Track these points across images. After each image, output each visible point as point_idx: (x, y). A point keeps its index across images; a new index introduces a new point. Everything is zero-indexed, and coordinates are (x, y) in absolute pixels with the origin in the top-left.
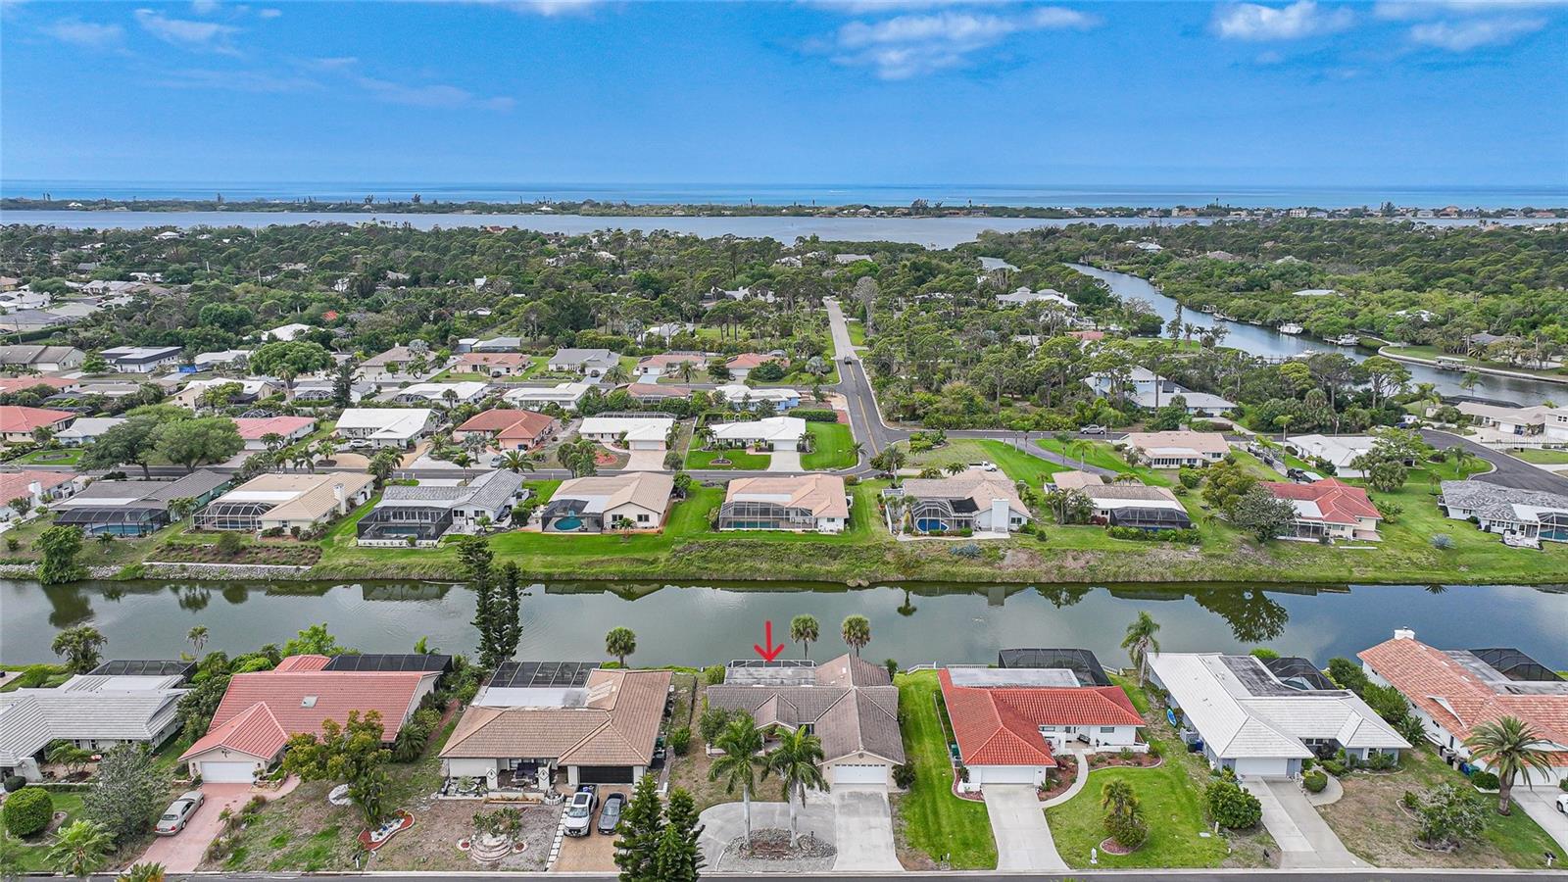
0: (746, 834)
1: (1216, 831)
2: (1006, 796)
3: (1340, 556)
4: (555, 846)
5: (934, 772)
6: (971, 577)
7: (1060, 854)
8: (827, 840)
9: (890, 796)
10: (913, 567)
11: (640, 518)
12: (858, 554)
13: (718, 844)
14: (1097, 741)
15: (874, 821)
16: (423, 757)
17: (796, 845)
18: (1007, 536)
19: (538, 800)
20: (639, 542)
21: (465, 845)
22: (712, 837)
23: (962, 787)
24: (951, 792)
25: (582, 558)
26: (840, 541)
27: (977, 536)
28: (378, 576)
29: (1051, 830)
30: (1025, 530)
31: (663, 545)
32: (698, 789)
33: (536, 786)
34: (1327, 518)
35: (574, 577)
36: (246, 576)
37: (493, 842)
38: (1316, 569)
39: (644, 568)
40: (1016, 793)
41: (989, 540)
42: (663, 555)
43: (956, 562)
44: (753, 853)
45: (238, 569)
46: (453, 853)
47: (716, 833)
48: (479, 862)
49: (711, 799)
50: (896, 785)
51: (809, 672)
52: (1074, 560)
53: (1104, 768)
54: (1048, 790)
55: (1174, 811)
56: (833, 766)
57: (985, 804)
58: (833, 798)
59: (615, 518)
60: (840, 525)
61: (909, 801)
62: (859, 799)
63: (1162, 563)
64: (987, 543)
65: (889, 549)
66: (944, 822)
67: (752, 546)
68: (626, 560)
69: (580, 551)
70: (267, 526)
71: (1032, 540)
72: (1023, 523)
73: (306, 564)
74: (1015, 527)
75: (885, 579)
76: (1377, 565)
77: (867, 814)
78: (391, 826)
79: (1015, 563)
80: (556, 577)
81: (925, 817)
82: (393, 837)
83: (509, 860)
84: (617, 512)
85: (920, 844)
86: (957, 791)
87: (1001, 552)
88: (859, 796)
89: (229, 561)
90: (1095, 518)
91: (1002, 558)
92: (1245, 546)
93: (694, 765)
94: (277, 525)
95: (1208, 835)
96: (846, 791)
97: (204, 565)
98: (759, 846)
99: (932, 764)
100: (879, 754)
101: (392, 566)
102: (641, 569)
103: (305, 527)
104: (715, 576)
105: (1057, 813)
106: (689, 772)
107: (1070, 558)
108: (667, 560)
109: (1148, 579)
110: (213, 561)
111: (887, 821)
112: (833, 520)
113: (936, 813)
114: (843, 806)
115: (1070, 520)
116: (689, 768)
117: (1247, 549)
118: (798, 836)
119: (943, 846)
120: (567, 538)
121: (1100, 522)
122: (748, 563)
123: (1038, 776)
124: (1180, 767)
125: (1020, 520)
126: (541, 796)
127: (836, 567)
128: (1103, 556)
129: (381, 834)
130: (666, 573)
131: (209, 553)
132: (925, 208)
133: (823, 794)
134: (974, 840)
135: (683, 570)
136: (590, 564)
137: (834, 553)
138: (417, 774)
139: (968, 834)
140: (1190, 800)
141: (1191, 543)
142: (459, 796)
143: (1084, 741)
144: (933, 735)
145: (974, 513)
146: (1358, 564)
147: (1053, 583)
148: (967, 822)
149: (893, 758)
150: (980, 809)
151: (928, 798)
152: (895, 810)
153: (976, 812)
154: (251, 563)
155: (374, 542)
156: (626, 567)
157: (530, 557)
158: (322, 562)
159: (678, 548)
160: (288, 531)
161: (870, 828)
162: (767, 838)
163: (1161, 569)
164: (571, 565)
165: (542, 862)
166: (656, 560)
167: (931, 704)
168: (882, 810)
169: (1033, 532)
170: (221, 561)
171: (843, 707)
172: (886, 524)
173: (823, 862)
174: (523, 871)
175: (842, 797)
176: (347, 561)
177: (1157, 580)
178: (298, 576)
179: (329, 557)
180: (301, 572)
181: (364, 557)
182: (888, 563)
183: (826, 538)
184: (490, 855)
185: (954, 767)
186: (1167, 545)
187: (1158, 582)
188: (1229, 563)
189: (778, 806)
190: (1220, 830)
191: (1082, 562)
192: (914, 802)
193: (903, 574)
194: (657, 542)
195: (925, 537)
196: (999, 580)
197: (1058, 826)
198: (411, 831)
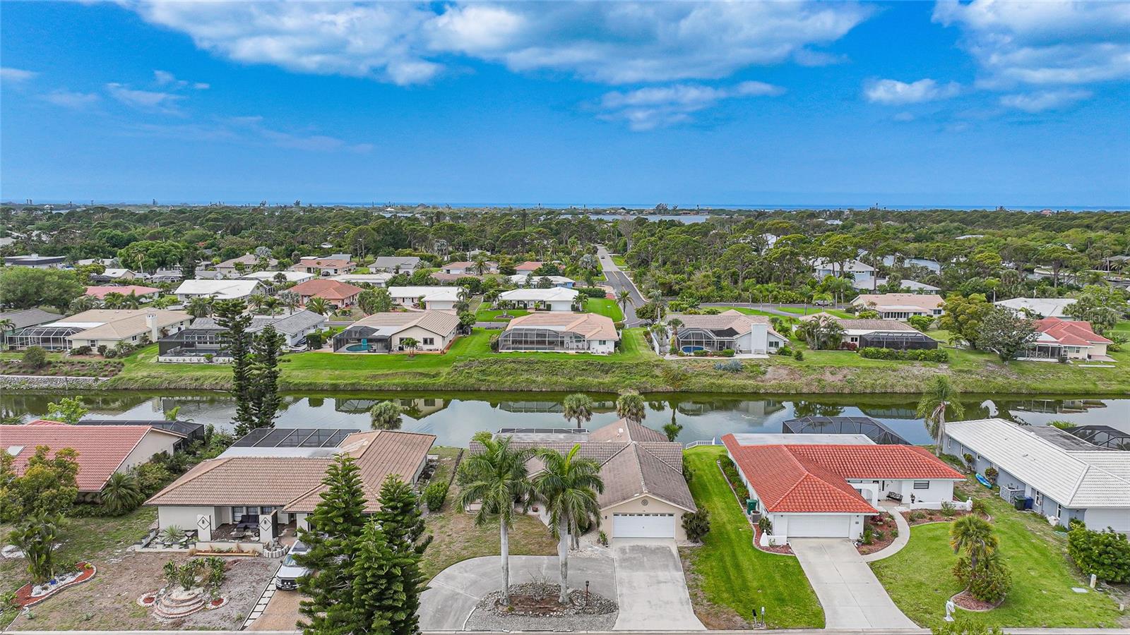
0: (503, 588)
1: (1092, 585)
2: (820, 549)
3: (1081, 372)
4: (263, 601)
5: (729, 527)
6: (736, 388)
7: (902, 610)
8: (606, 595)
9: (680, 550)
10: (681, 379)
11: (425, 341)
12: (629, 370)
13: (469, 599)
14: (912, 496)
15: (662, 575)
16: (136, 512)
17: (567, 600)
18: (767, 357)
19: (254, 552)
20: (423, 360)
21: (150, 599)
22: (461, 592)
23: (765, 540)
24: (752, 546)
25: (367, 372)
26: (611, 360)
27: (738, 357)
28: (172, 386)
29: (884, 584)
30: (783, 352)
31: (446, 363)
32: (451, 543)
33: (257, 539)
34: (1062, 341)
35: (358, 387)
36: (45, 385)
37: (185, 596)
38: (1059, 382)
39: (425, 380)
40: (830, 547)
41: (750, 359)
42: (445, 370)
43: (721, 376)
44: (511, 609)
45: (40, 381)
46: (129, 610)
47: (467, 588)
48: (160, 620)
49: (465, 552)
50: (685, 537)
51: (582, 436)
52: (832, 374)
53: (926, 525)
54: (869, 543)
55: (1029, 564)
56: (611, 516)
57: (795, 557)
58: (613, 552)
59: (401, 340)
60: (610, 347)
61: (704, 554)
62: (641, 554)
63: (916, 377)
64: (749, 361)
65: (657, 366)
66: (749, 576)
67: (529, 363)
68: (409, 373)
69: (366, 367)
70: (76, 345)
71: (790, 360)
72: (780, 346)
73: (105, 376)
74: (774, 350)
75: (655, 390)
76: (1119, 379)
77: (653, 568)
78: (63, 580)
79: (776, 377)
80: (342, 387)
81: (725, 568)
82: (60, 591)
83: (199, 617)
84: (404, 335)
85: (722, 600)
86: (759, 545)
87: (762, 369)
88: (643, 550)
89: (32, 373)
90: (845, 344)
91: (764, 373)
92: (990, 364)
93: (449, 521)
94: (85, 344)
95: (1083, 591)
96: (627, 545)
97: (7, 376)
98: (520, 601)
99: (725, 520)
100: (666, 499)
101: (187, 378)
102: (423, 382)
103: (111, 346)
104: (493, 387)
105: (886, 567)
106: (442, 527)
107: (828, 374)
108: (449, 374)
109: (904, 390)
110: (17, 373)
111: (680, 575)
112: (604, 342)
113: (737, 566)
114: (624, 560)
115: (823, 346)
116: (443, 523)
117: (991, 367)
118: (569, 591)
119: (752, 601)
120: (356, 357)
121: (851, 347)
122: (525, 376)
123: (856, 528)
124: (1013, 523)
125: (777, 344)
126: (259, 547)
127: (607, 379)
128: (858, 371)
129: (46, 589)
130: (446, 384)
131: (15, 367)
132: (666, 210)
133: (599, 548)
134: (789, 595)
135: (462, 381)
136: (374, 377)
137: (605, 368)
138: (122, 528)
139: (781, 589)
140: (1043, 554)
141: (939, 361)
142: (160, 548)
143: (895, 499)
144: (723, 494)
145: (735, 337)
146: (1101, 379)
147: (814, 393)
148: (778, 577)
149: (683, 504)
150: (790, 562)
151: (726, 552)
152: (688, 563)
153: (787, 566)
154: (52, 375)
155: (174, 359)
156: (409, 380)
157: (320, 371)
158: (121, 374)
159: (459, 365)
160: (95, 350)
161: (659, 582)
162: (530, 592)
163: (915, 382)
164: (357, 378)
165: (240, 619)
166: (437, 375)
167: (716, 470)
168: (671, 564)
169: (790, 354)
170: (24, 373)
171: (622, 459)
172: (653, 349)
173: (601, 619)
174: (213, 629)
175: (623, 551)
176: (145, 374)
177: (912, 391)
178: (95, 385)
179: (130, 371)
180: (99, 383)
181: (162, 371)
182: (657, 376)
183: (597, 358)
184: (176, 611)
185: (751, 523)
186: (917, 363)
187: (914, 393)
188: (979, 377)
189: (545, 560)
190: (1097, 585)
191: (840, 376)
192: (708, 556)
193: (670, 385)
194: (441, 359)
195: (691, 357)
196: (762, 391)
197: (892, 581)
198: (85, 585)
